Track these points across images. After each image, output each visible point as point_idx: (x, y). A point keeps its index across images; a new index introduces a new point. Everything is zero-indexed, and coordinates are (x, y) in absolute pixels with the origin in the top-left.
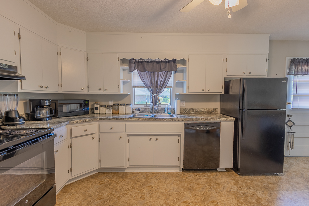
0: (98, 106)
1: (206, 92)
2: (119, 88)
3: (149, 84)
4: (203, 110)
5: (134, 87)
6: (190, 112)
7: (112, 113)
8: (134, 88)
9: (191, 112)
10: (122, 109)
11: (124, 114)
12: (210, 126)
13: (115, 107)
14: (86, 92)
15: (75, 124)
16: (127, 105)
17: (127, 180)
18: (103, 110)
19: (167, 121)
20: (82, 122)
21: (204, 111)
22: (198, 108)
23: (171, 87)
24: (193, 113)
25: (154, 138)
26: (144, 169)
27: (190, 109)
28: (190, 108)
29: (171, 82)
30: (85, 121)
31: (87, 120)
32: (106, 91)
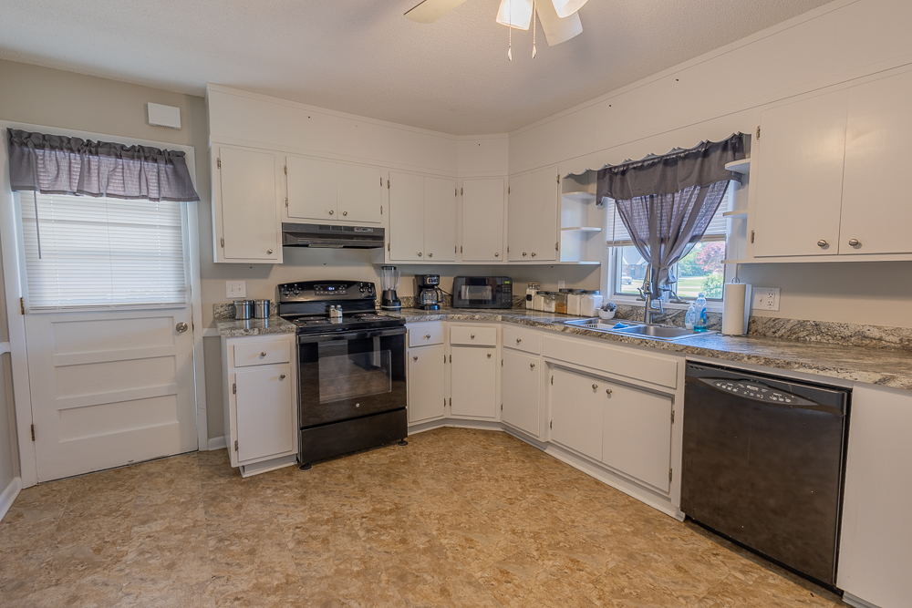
0: (532, 292)
1: (841, 253)
2: (557, 249)
3: (644, 234)
4: (875, 333)
5: (610, 243)
6: (801, 335)
7: (553, 311)
8: (610, 248)
9: (805, 333)
10: (574, 303)
11: (576, 316)
12: (785, 391)
13: (561, 296)
14: (505, 263)
15: (455, 320)
16: (585, 292)
17: (528, 465)
18: (539, 302)
19: (631, 344)
20: (467, 318)
21: (880, 339)
22: (842, 322)
23: (721, 237)
24: (813, 338)
25: (603, 386)
26: (582, 462)
27: (802, 324)
28: (801, 319)
29: (720, 223)
30: (472, 319)
31: (477, 317)
32: (535, 258)
